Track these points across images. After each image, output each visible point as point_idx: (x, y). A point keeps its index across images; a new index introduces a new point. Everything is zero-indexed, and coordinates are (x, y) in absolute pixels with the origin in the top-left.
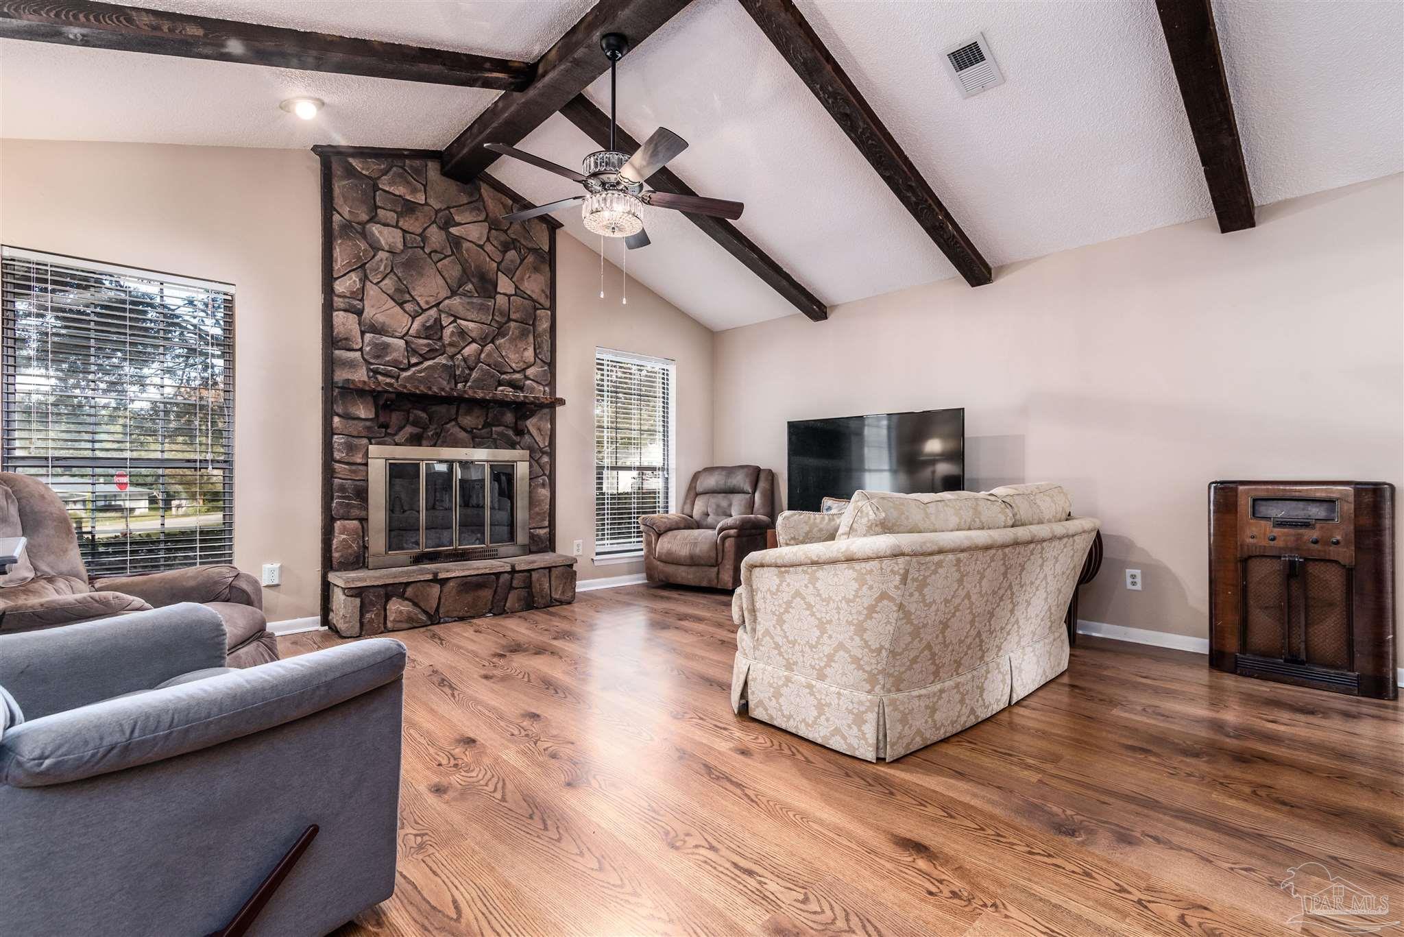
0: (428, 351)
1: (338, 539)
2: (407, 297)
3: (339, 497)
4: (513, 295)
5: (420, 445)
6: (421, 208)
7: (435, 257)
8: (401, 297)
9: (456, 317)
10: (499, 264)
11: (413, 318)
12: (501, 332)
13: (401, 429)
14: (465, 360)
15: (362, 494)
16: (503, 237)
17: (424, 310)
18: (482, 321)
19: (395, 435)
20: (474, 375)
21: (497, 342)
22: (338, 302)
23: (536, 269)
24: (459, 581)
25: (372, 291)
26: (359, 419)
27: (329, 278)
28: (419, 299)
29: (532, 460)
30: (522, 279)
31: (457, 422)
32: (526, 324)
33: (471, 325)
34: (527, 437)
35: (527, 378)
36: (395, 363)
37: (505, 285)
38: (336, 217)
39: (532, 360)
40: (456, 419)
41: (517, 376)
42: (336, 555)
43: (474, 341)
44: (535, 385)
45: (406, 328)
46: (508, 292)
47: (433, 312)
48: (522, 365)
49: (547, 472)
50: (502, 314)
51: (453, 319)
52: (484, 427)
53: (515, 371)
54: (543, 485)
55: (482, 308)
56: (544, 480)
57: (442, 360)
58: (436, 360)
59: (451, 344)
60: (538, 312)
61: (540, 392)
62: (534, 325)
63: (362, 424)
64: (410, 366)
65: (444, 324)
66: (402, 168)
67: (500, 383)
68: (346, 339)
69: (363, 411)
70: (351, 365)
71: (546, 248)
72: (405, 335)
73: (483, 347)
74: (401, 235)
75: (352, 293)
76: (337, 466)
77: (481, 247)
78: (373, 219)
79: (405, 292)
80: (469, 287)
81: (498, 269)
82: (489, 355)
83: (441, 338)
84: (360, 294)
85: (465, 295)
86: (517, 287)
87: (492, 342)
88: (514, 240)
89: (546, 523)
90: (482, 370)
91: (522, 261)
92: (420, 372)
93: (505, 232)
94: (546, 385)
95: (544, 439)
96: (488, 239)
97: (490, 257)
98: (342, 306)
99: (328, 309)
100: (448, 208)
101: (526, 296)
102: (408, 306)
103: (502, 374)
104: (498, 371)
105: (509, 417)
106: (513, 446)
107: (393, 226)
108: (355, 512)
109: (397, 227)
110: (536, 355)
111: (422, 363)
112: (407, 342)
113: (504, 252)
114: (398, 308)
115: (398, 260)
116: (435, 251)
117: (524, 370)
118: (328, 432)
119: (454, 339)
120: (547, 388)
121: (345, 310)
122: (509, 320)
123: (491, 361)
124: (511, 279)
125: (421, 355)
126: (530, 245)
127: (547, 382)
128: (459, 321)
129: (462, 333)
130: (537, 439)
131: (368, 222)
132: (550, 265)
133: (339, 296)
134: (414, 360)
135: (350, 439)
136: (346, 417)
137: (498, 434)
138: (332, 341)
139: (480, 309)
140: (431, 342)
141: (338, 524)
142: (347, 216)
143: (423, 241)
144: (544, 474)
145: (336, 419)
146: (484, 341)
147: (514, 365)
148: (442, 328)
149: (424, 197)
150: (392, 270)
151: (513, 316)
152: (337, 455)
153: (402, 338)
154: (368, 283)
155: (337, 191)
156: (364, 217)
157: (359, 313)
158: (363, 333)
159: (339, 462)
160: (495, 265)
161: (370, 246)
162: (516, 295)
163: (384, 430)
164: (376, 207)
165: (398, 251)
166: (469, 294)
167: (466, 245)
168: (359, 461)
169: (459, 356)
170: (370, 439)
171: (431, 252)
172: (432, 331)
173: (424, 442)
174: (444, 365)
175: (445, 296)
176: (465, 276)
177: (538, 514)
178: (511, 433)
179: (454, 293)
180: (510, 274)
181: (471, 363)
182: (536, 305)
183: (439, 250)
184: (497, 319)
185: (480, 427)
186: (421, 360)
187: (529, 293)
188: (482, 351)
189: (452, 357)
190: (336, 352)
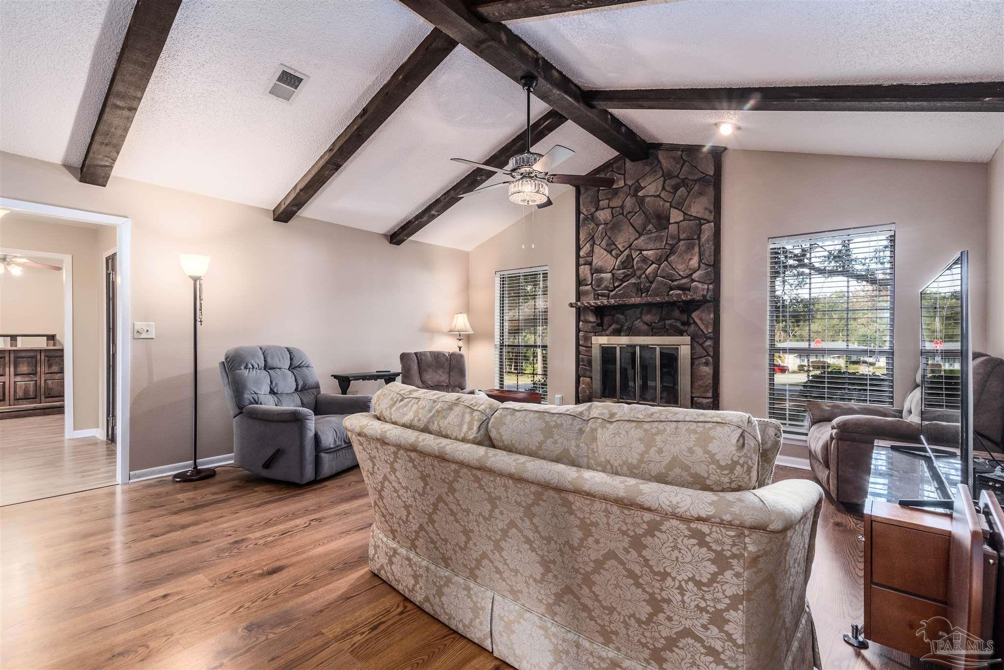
0: (624, 277)
1: (582, 386)
2: (613, 247)
3: (582, 365)
4: (682, 221)
5: (620, 336)
6: (621, 190)
7: (629, 216)
8: (610, 248)
9: (641, 250)
10: (671, 203)
11: (617, 259)
12: (672, 252)
13: (610, 326)
14: (647, 277)
15: (590, 363)
16: (674, 182)
17: (622, 252)
18: (658, 247)
19: (607, 330)
20: (653, 286)
21: (669, 259)
22: (582, 261)
23: (701, 194)
25: (597, 249)
26: (590, 322)
27: (578, 248)
28: (618, 246)
29: (695, 344)
30: (690, 206)
31: (641, 319)
32: (692, 239)
33: (651, 252)
34: (693, 326)
35: (693, 281)
36: (606, 288)
37: (676, 216)
38: (582, 216)
39: (696, 265)
40: (640, 318)
41: (684, 281)
42: (580, 395)
43: (653, 263)
44: (699, 285)
45: (613, 266)
46: (677, 220)
47: (626, 253)
48: (688, 272)
49: (712, 354)
50: (673, 237)
51: (638, 252)
52: (659, 321)
53: (683, 278)
54: (707, 364)
55: (660, 239)
56: (707, 360)
57: (633, 280)
58: (630, 281)
59: (638, 269)
60: (703, 227)
61: (701, 289)
62: (699, 238)
63: (591, 325)
64: (615, 288)
65: (634, 257)
66: (612, 171)
67: (672, 289)
68: (585, 280)
69: (592, 318)
70: (586, 293)
71: (712, 173)
72: (612, 270)
73: (660, 265)
74: (610, 211)
75: (587, 254)
76: (581, 348)
77: (659, 196)
78: (597, 210)
79: (611, 245)
80: (650, 227)
81: (671, 206)
82: (663, 270)
83: (633, 266)
84: (591, 252)
85: (647, 234)
86: (685, 214)
87: (666, 260)
88: (683, 180)
89: (710, 394)
90: (658, 282)
91: (689, 192)
92: (620, 290)
93: (677, 176)
94: (711, 283)
95: (707, 327)
96: (663, 188)
97: (664, 200)
98: (583, 262)
99: (578, 265)
100: (637, 181)
101: (692, 218)
102: (614, 252)
103: (673, 281)
104: (670, 280)
105: (677, 313)
106: (681, 333)
107: (606, 208)
108: (588, 373)
109: (609, 207)
110: (700, 260)
111: (621, 284)
112: (613, 275)
113: (675, 193)
114: (609, 255)
115: (609, 226)
116: (630, 212)
117: (691, 274)
118: (578, 330)
119: (639, 265)
120: (711, 286)
121: (585, 264)
122: (680, 240)
123: (664, 275)
124: (681, 210)
125: (620, 280)
126: (696, 178)
127: (711, 281)
128: (644, 253)
129: (645, 260)
130: (702, 328)
131: (595, 211)
132: (714, 185)
133: (583, 258)
134: (616, 284)
135: (586, 334)
136: (586, 322)
137: (671, 325)
138: (579, 282)
139: (655, 240)
140: (625, 270)
141: (581, 379)
142: (586, 213)
143: (623, 210)
144: (708, 355)
145: (581, 323)
146: (659, 261)
147: (681, 273)
148: (633, 260)
149: (623, 182)
150: (606, 234)
151: (682, 237)
152: (581, 342)
153: (611, 272)
154: (595, 246)
155: (581, 202)
157: (590, 264)
158: (592, 274)
159: (582, 346)
160: (669, 204)
161: (596, 225)
162: (684, 220)
163: (600, 328)
164: (599, 201)
165: (608, 222)
166: (649, 232)
167: (647, 199)
168: (590, 345)
169: (643, 276)
170: (595, 333)
171: (628, 213)
172: (627, 263)
173: (622, 334)
174: (634, 284)
175: (634, 239)
176: (648, 220)
177: (701, 386)
178: (678, 324)
179: (640, 235)
180: (679, 206)
181: (651, 279)
182: (700, 222)
183: (631, 211)
184: (671, 242)
185: (657, 321)
186: (620, 282)
187: (694, 214)
188: (659, 268)
189: (639, 277)
190: (581, 288)
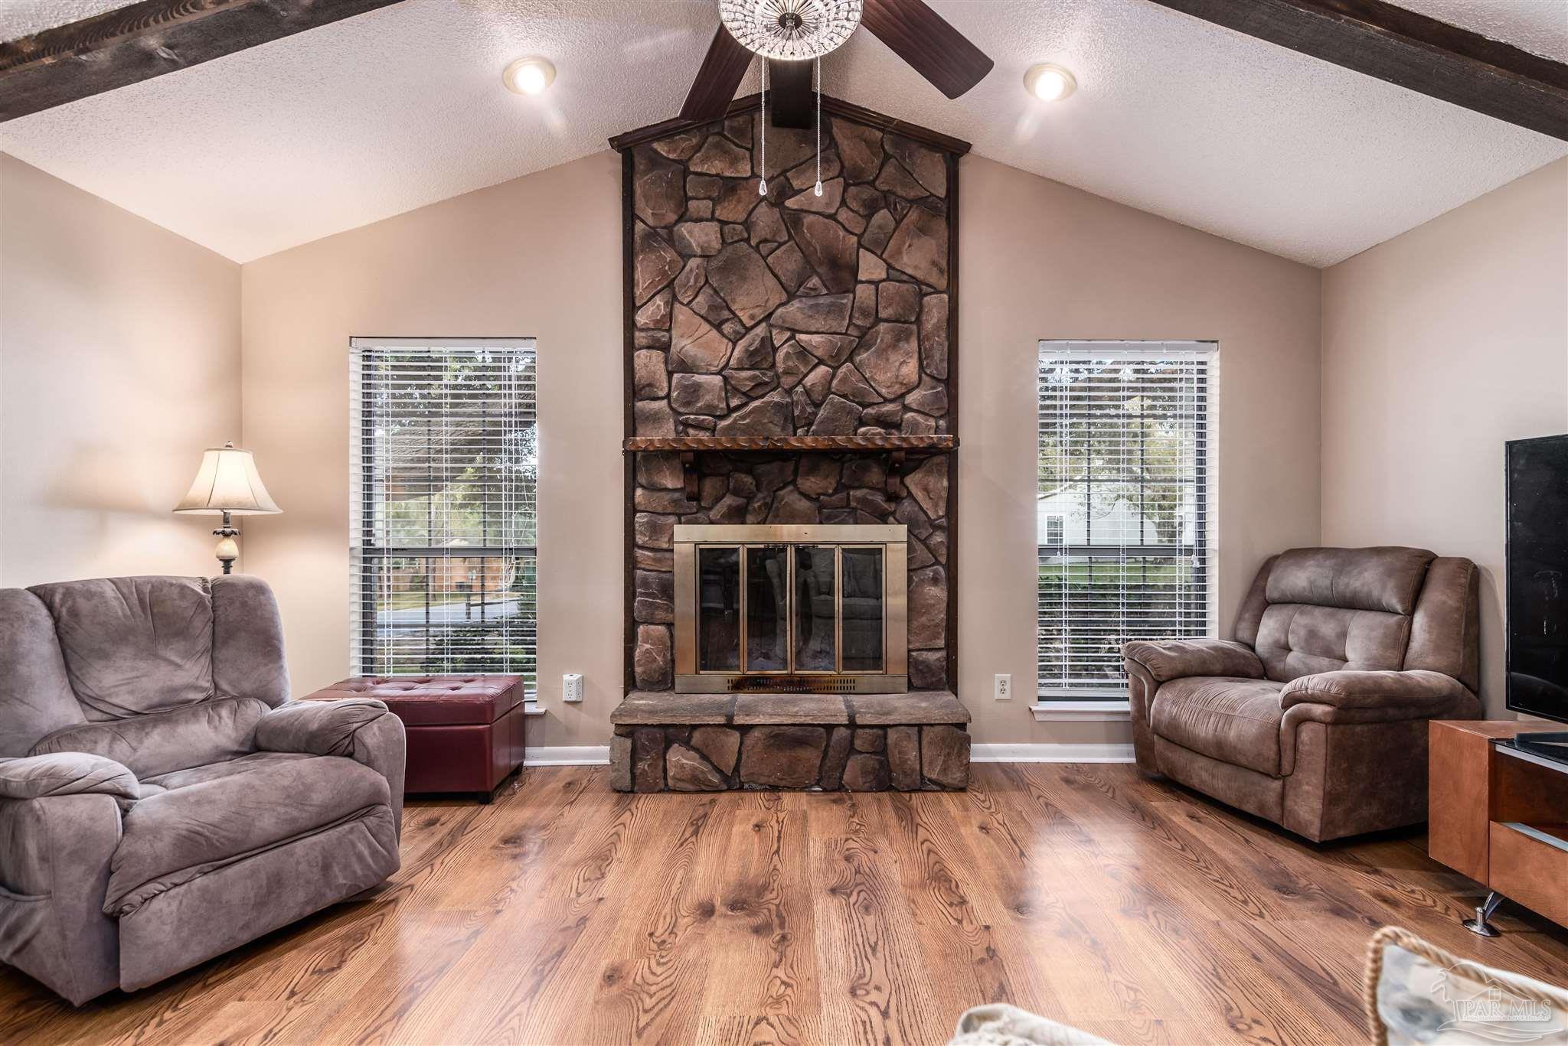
0: (753, 388)
1: (642, 648)
2: (726, 314)
3: (642, 594)
4: (884, 280)
5: (744, 523)
6: (745, 183)
7: (764, 249)
8: (718, 316)
9: (794, 331)
10: (860, 236)
11: (735, 344)
12: (864, 340)
13: (718, 500)
14: (807, 392)
15: (667, 590)
16: (867, 193)
17: (748, 330)
18: (832, 330)
19: (710, 509)
20: (822, 413)
21: (858, 359)
22: (640, 338)
23: (923, 231)
24: (767, 730)
25: (682, 314)
26: (666, 489)
27: (631, 307)
28: (740, 314)
29: (914, 541)
30: (899, 252)
31: (795, 485)
32: (905, 322)
33: (816, 339)
34: (906, 503)
35: (907, 409)
36: (710, 410)
37: (870, 267)
38: (639, 227)
39: (915, 378)
40: (794, 482)
41: (889, 407)
42: (638, 670)
43: (821, 362)
44: (920, 418)
45: (724, 359)
46: (875, 277)
47: (761, 330)
48: (898, 389)
49: (943, 560)
50: (865, 313)
51: (788, 334)
52: (836, 491)
53: (886, 401)
54: (935, 581)
55: (835, 310)
56: (936, 572)
57: (775, 397)
58: (765, 399)
59: (787, 372)
60: (926, 299)
61: (926, 430)
62: (918, 321)
63: (667, 496)
64: (731, 410)
65: (777, 343)
66: (721, 134)
67: (862, 422)
68: (650, 385)
69: (671, 481)
70: (655, 418)
71: (942, 192)
72: (723, 368)
73: (836, 369)
74: (718, 229)
75: (657, 322)
76: (639, 552)
77: (832, 217)
78: (682, 218)
79: (722, 308)
80: (815, 281)
81: (860, 245)
82: (844, 380)
83: (773, 365)
84: (667, 322)
85: (807, 296)
86: (889, 266)
87: (850, 359)
88: (885, 194)
89: (941, 643)
90: (832, 404)
91: (898, 223)
92: (743, 418)
93: (872, 184)
94: (941, 417)
95: (936, 506)
96: (843, 203)
97: (846, 230)
98: (644, 342)
99: (630, 348)
100: (784, 172)
101: (905, 278)
102: (727, 328)
103: (865, 406)
104: (858, 403)
105: (875, 476)
106: (882, 518)
107: (707, 220)
108: (660, 615)
109: (713, 219)
110: (921, 367)
111: (745, 405)
112: (725, 379)
113: (868, 217)
114: (714, 333)
115: (714, 264)
116: (765, 241)
117: (903, 395)
118: (631, 509)
119: (790, 363)
120: (942, 423)
121: (649, 347)
122: (878, 320)
123: (846, 389)
124: (880, 257)
125: (744, 394)
126: (912, 194)
127: (942, 412)
128: (799, 336)
129: (803, 353)
130: (925, 507)
131: (677, 222)
132: (948, 218)
133: (642, 330)
134: (734, 402)
135: (655, 517)
136: (652, 488)
137: (858, 500)
138: (634, 390)
139: (829, 312)
140: (757, 373)
141: (641, 629)
142: (651, 221)
143: (748, 230)
144: (937, 562)
145: (639, 492)
146: (834, 360)
147: (884, 391)
148: (775, 350)
149: (748, 167)
150: (707, 281)
151: (883, 314)
152: (640, 539)
153: (719, 373)
154: (677, 306)
155: (638, 191)
156: (672, 217)
157: (665, 347)
158: (670, 374)
159: (642, 547)
160: (855, 239)
161: (680, 254)
162: (888, 279)
163: (695, 503)
164: (687, 199)
165: (713, 253)
166: (813, 293)
167: (808, 219)
168: (665, 546)
169: (799, 389)
170: (679, 516)
171: (760, 242)
172: (761, 356)
173: (749, 518)
174: (777, 404)
175: (777, 302)
176: (809, 267)
177: (924, 627)
178: (879, 498)
179: (791, 296)
180: (878, 247)
181: (817, 397)
182: (921, 288)
183: (769, 237)
184: (859, 323)
185: (830, 491)
186: (744, 400)
187: (909, 271)
188: (833, 376)
189: (789, 392)
190: (639, 404)
